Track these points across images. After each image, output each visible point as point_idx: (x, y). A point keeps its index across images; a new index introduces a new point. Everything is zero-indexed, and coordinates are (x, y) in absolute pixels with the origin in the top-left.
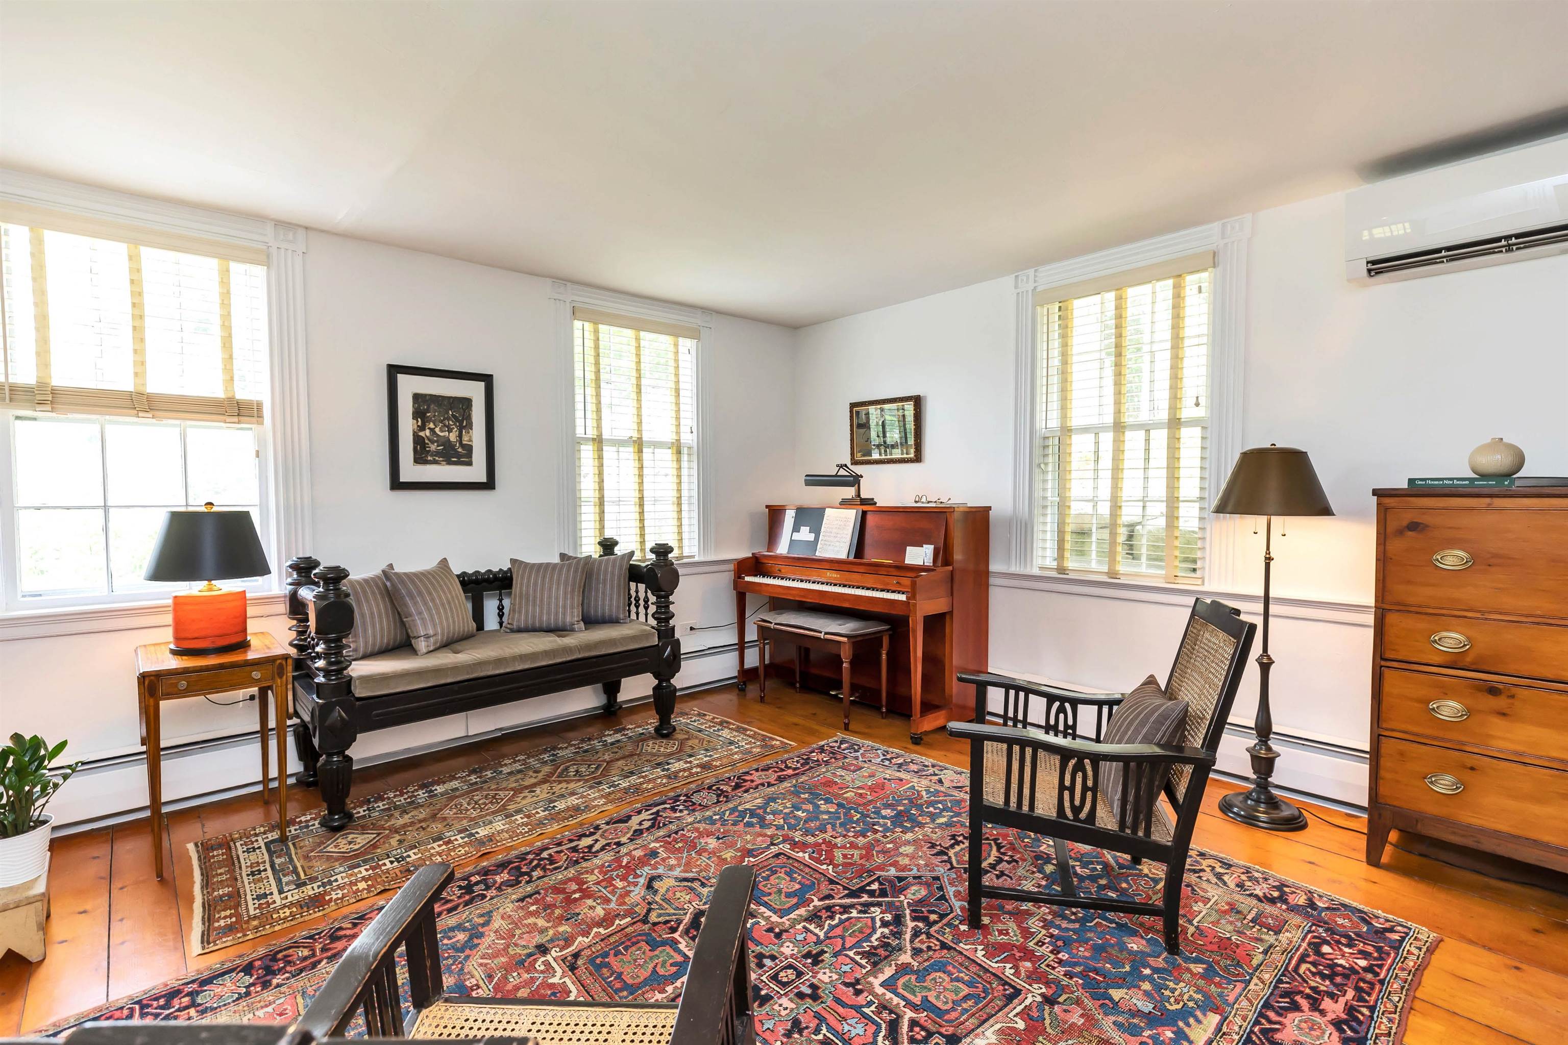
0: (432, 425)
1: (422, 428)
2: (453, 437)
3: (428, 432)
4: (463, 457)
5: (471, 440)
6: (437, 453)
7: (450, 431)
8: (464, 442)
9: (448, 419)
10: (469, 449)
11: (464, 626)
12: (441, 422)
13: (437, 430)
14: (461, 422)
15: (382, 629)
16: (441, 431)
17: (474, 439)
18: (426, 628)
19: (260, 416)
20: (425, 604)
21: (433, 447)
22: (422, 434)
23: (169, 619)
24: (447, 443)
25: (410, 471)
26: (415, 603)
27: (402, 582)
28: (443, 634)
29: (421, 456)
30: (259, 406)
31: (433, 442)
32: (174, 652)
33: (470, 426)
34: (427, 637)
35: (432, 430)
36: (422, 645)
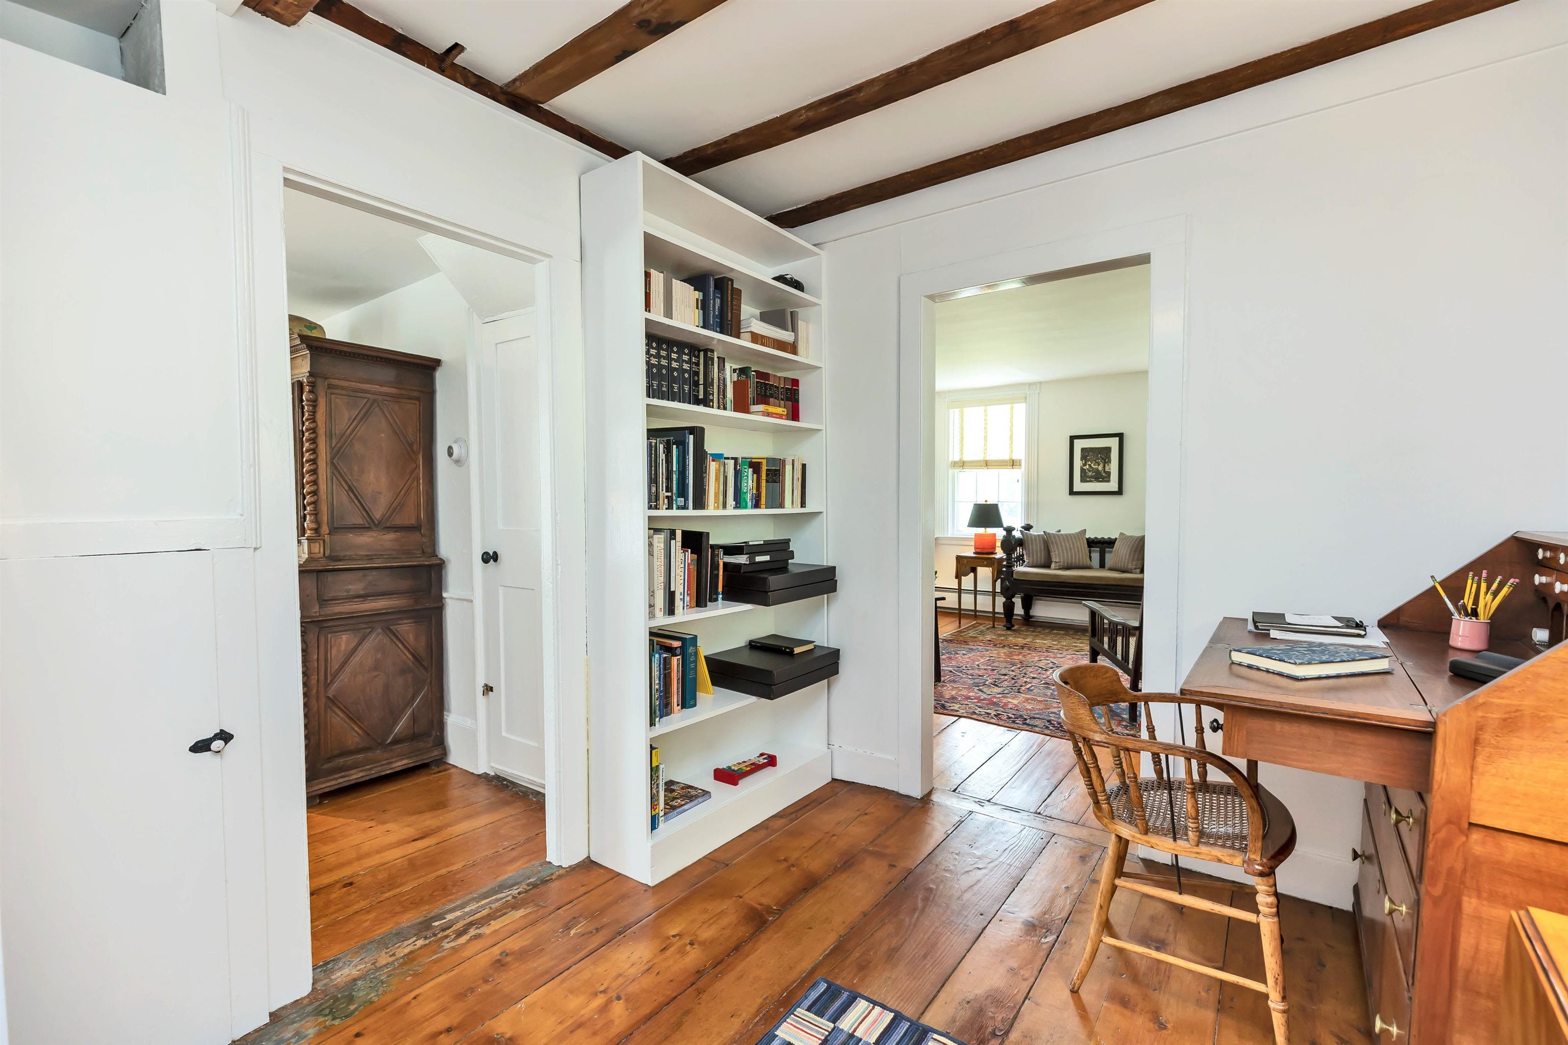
0: (1090, 463)
1: (1085, 465)
2: (1100, 468)
3: (1087, 466)
4: (1106, 478)
5: (1110, 469)
6: (1092, 477)
7: (1098, 465)
8: (1106, 470)
9: (1098, 459)
10: (1109, 474)
11: (1072, 559)
12: (1095, 461)
13: (1092, 465)
14: (1105, 460)
15: (1041, 556)
16: (1094, 465)
17: (1112, 468)
18: (1056, 558)
19: (1020, 465)
20: (1058, 548)
21: (1090, 474)
22: (1084, 468)
23: (973, 543)
24: (1097, 471)
25: (1079, 486)
26: (1053, 547)
27: (1050, 536)
28: (1064, 562)
29: (1084, 479)
30: (1020, 461)
31: (1090, 471)
32: (974, 553)
33: (1110, 461)
34: (1056, 562)
35: (1090, 465)
36: (1053, 565)
